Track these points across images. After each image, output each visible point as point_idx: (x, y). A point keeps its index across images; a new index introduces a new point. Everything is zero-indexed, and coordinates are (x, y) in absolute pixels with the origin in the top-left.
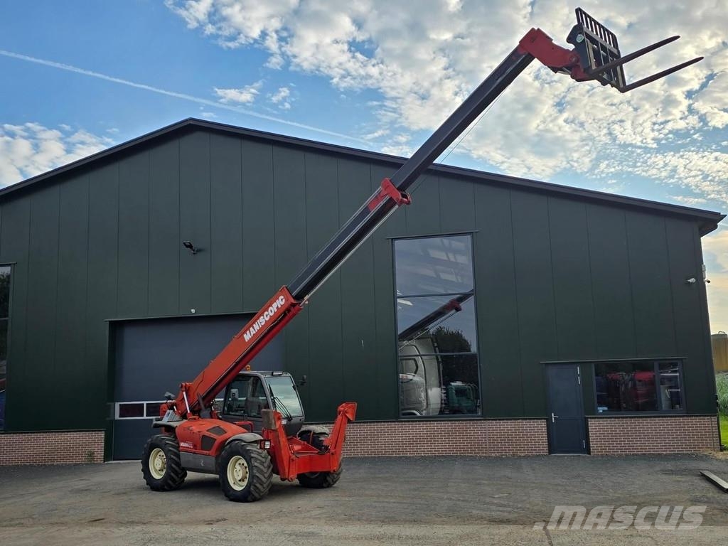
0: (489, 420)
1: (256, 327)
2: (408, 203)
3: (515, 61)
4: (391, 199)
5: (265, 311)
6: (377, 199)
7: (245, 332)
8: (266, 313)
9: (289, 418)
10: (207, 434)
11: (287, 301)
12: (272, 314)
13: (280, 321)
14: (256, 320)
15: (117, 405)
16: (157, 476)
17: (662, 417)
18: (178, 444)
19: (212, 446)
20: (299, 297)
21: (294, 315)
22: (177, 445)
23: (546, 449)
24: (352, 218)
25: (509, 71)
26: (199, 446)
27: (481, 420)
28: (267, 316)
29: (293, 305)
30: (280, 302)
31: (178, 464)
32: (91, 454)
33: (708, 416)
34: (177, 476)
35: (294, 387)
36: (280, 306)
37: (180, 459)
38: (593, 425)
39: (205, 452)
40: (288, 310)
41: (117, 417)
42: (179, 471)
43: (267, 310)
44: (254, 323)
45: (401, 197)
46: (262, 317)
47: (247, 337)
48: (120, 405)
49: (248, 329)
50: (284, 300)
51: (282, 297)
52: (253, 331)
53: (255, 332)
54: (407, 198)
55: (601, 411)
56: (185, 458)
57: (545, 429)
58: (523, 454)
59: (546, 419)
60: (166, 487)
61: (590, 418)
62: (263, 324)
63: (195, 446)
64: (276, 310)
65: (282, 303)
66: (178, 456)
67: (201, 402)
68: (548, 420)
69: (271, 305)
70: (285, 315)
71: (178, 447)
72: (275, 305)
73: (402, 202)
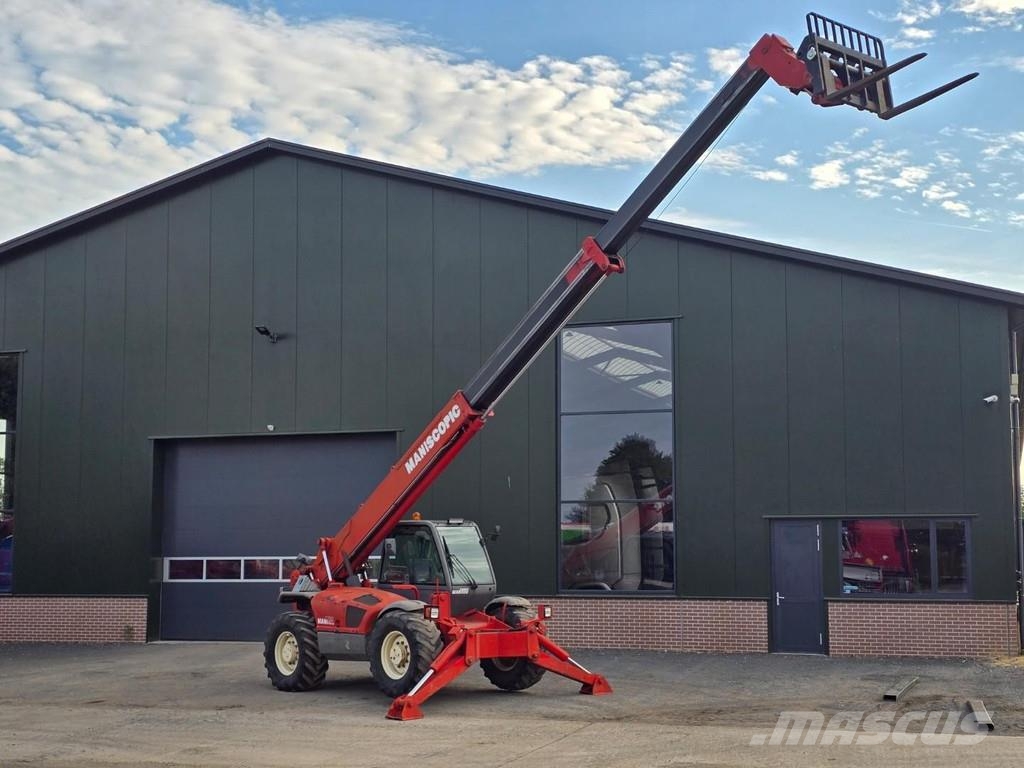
0: (685, 599)
1: (422, 451)
2: (621, 271)
3: (746, 79)
4: (595, 265)
5: (432, 429)
6: (578, 266)
7: (407, 460)
8: (435, 431)
9: (473, 586)
10: (354, 604)
11: (462, 412)
12: (443, 432)
13: (454, 442)
14: (422, 442)
15: (167, 561)
16: (286, 671)
17: (936, 602)
18: (315, 622)
19: (361, 621)
20: (481, 406)
21: (474, 432)
22: (313, 625)
23: (765, 645)
24: (545, 294)
25: (737, 92)
26: (343, 622)
27: (674, 599)
28: (436, 435)
29: (472, 418)
30: (454, 414)
31: (315, 650)
32: (129, 630)
33: (1003, 603)
34: (315, 667)
35: (481, 542)
36: (453, 420)
37: (317, 643)
38: (835, 611)
39: (351, 629)
40: (466, 425)
41: (166, 578)
42: (318, 661)
43: (436, 426)
44: (419, 446)
45: (608, 263)
46: (429, 437)
47: (410, 467)
48: (171, 561)
49: (411, 455)
50: (459, 411)
51: (456, 407)
52: (417, 458)
53: (420, 460)
54: (617, 262)
55: (848, 592)
56: (325, 641)
57: (764, 616)
58: (731, 651)
59: (767, 600)
60: (300, 685)
61: (831, 601)
62: (431, 447)
63: (337, 622)
64: (448, 426)
65: (457, 415)
66: (314, 639)
67: (348, 564)
68: (771, 603)
69: (441, 419)
70: (461, 433)
71: (313, 626)
72: (447, 419)
73: (609, 271)
